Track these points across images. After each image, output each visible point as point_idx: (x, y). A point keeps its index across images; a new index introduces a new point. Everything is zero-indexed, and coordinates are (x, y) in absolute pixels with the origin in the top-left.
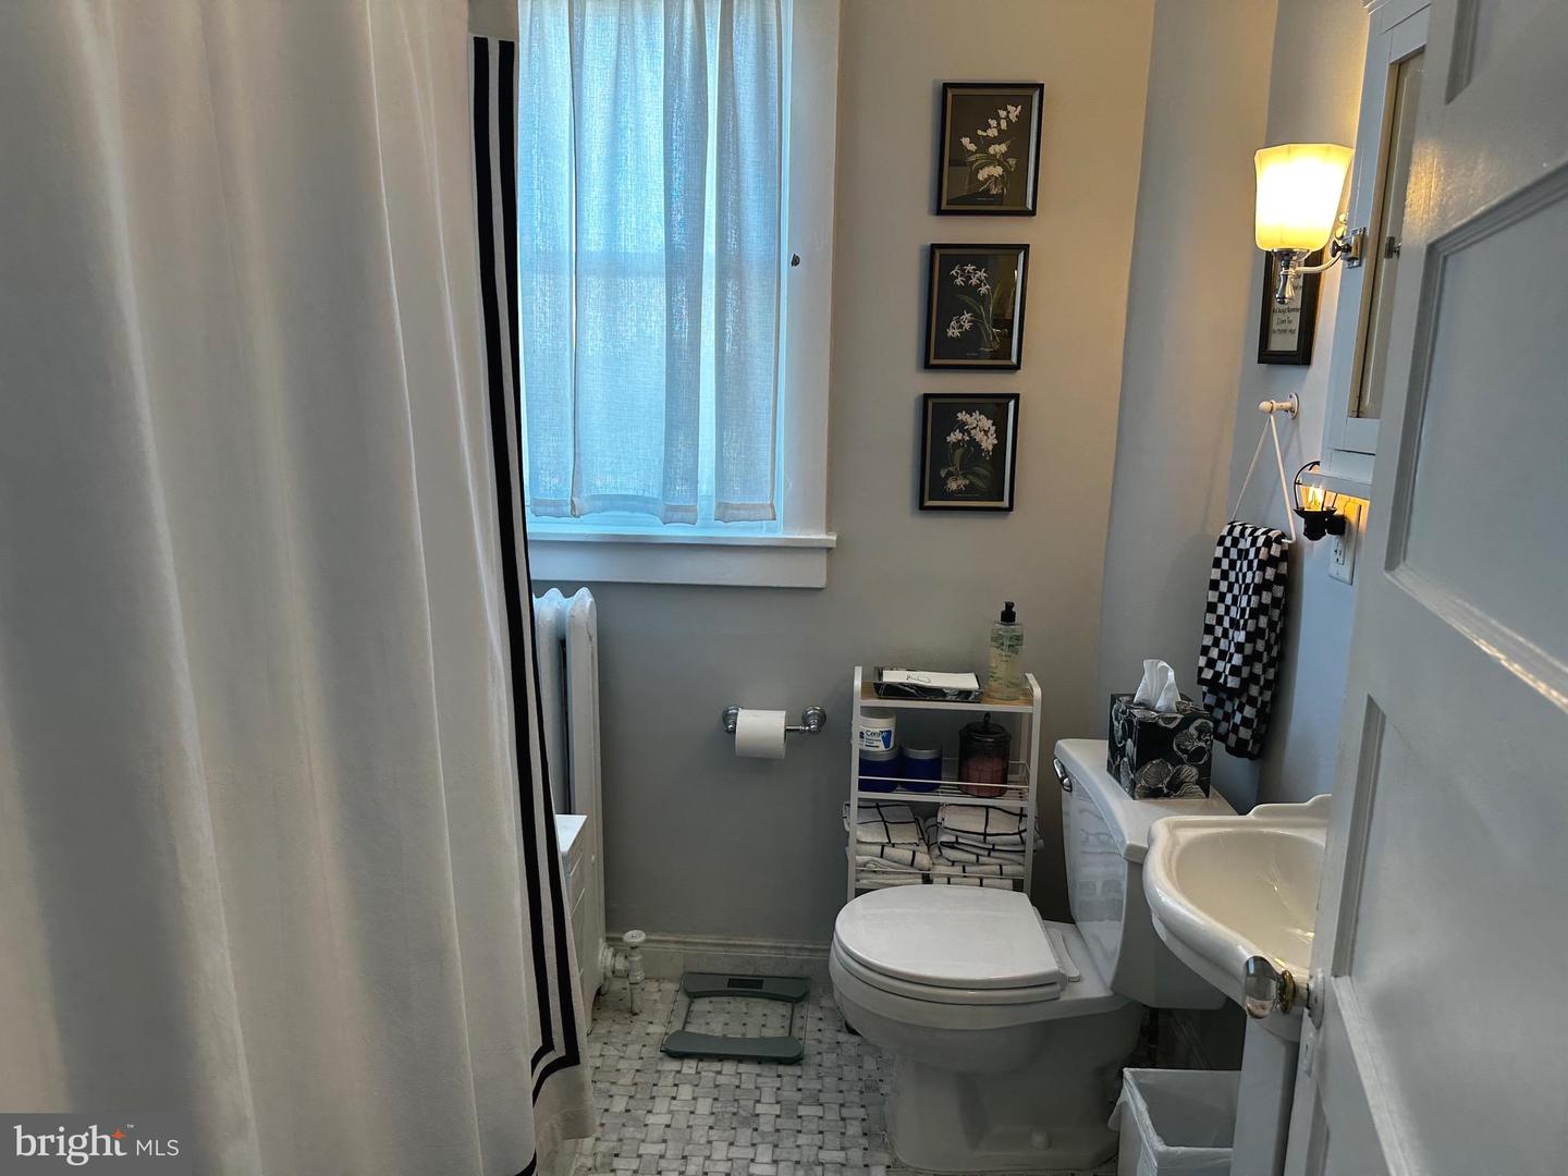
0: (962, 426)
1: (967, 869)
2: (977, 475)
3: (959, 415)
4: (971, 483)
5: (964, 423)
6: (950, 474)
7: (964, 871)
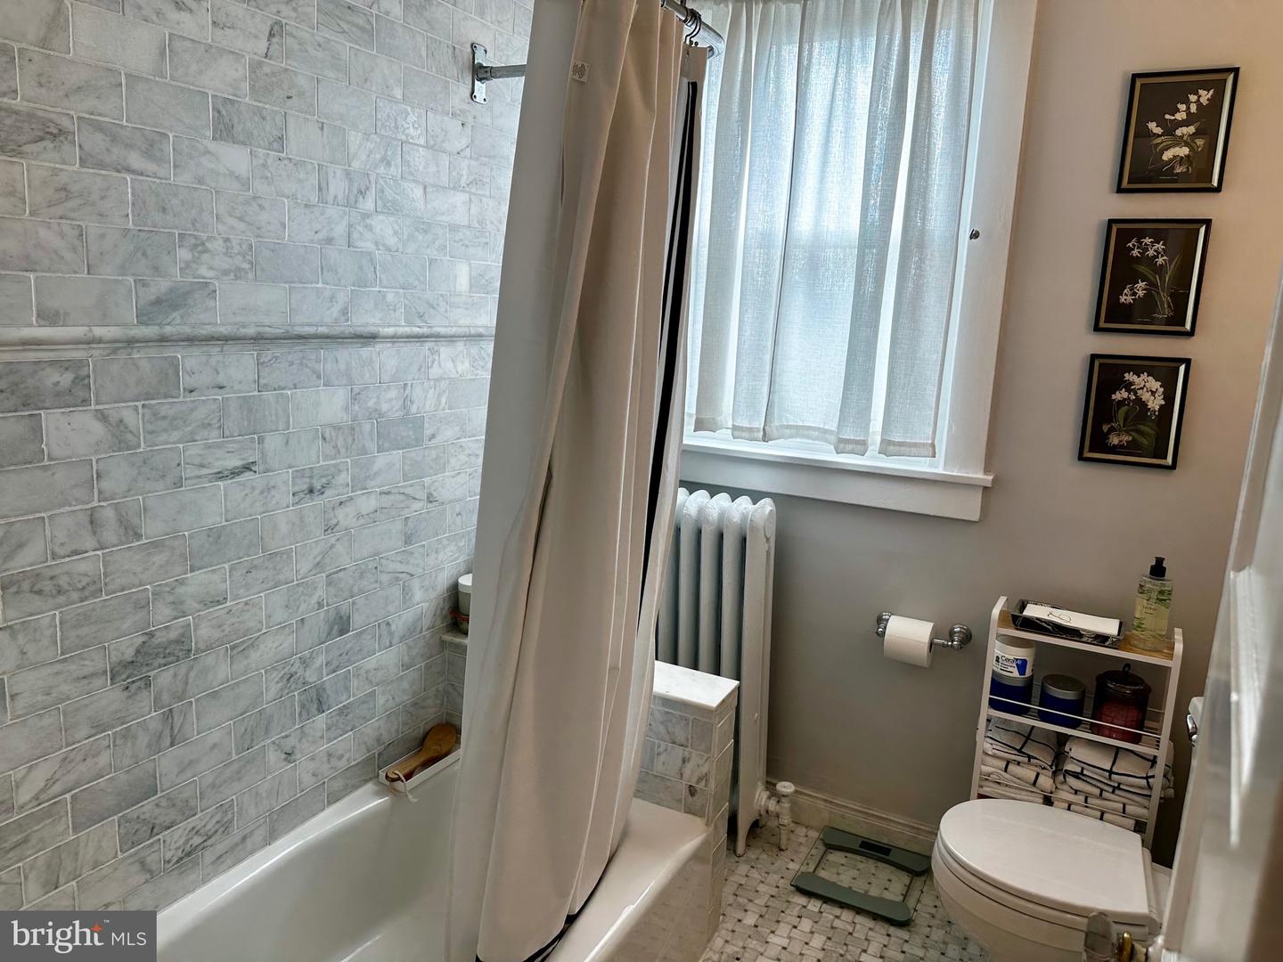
0: (1128, 386)
1: (1089, 800)
2: (1141, 433)
3: (1126, 375)
4: (1134, 440)
5: (1132, 384)
6: (1112, 430)
7: (1086, 802)
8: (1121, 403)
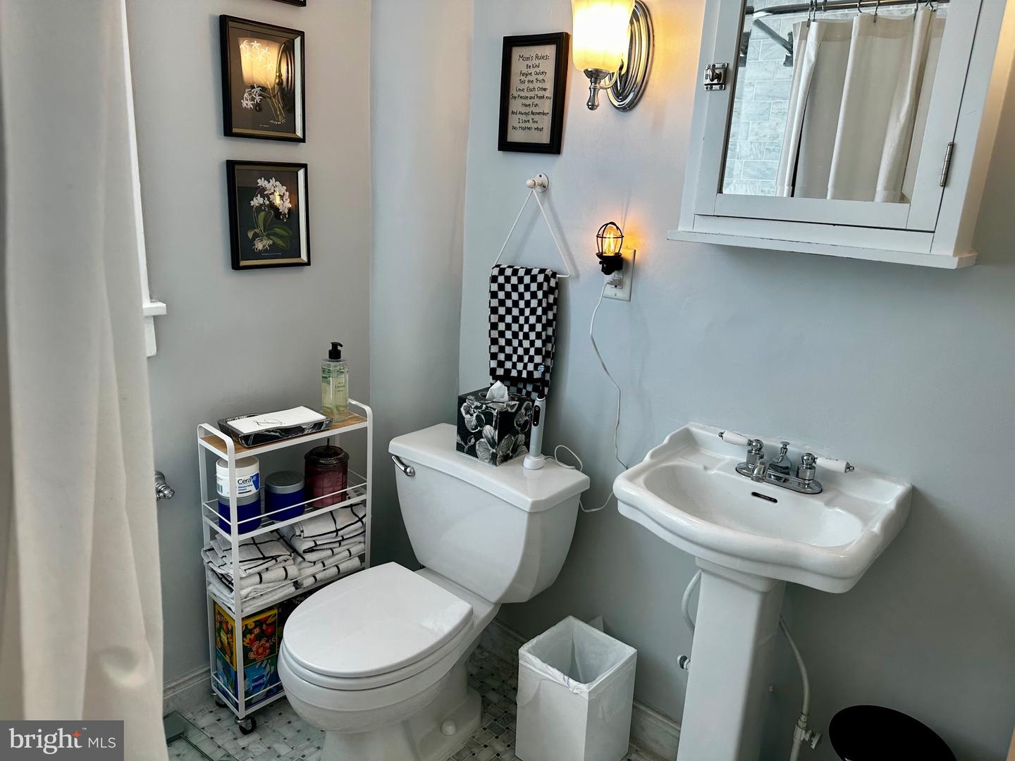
0: (262, 191)
1: (326, 563)
3: (259, 181)
5: (264, 189)
6: (256, 236)
7: (324, 566)
8: (259, 208)
